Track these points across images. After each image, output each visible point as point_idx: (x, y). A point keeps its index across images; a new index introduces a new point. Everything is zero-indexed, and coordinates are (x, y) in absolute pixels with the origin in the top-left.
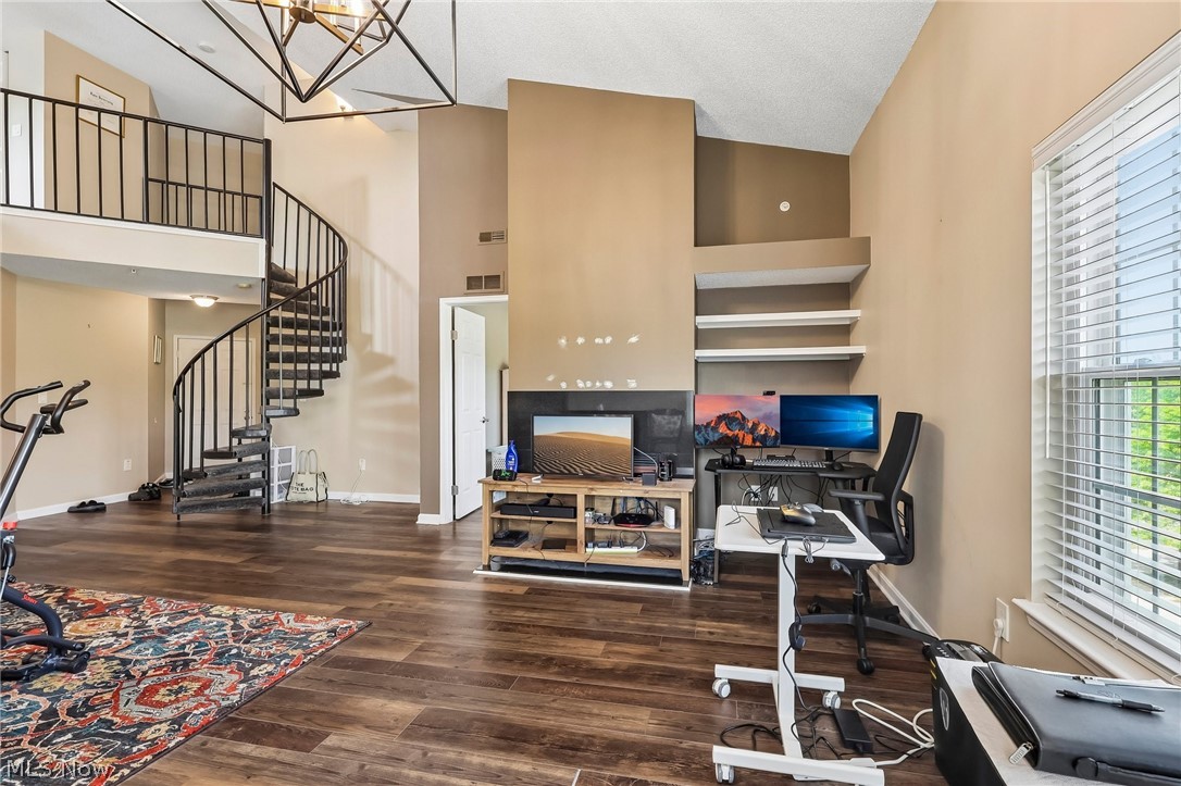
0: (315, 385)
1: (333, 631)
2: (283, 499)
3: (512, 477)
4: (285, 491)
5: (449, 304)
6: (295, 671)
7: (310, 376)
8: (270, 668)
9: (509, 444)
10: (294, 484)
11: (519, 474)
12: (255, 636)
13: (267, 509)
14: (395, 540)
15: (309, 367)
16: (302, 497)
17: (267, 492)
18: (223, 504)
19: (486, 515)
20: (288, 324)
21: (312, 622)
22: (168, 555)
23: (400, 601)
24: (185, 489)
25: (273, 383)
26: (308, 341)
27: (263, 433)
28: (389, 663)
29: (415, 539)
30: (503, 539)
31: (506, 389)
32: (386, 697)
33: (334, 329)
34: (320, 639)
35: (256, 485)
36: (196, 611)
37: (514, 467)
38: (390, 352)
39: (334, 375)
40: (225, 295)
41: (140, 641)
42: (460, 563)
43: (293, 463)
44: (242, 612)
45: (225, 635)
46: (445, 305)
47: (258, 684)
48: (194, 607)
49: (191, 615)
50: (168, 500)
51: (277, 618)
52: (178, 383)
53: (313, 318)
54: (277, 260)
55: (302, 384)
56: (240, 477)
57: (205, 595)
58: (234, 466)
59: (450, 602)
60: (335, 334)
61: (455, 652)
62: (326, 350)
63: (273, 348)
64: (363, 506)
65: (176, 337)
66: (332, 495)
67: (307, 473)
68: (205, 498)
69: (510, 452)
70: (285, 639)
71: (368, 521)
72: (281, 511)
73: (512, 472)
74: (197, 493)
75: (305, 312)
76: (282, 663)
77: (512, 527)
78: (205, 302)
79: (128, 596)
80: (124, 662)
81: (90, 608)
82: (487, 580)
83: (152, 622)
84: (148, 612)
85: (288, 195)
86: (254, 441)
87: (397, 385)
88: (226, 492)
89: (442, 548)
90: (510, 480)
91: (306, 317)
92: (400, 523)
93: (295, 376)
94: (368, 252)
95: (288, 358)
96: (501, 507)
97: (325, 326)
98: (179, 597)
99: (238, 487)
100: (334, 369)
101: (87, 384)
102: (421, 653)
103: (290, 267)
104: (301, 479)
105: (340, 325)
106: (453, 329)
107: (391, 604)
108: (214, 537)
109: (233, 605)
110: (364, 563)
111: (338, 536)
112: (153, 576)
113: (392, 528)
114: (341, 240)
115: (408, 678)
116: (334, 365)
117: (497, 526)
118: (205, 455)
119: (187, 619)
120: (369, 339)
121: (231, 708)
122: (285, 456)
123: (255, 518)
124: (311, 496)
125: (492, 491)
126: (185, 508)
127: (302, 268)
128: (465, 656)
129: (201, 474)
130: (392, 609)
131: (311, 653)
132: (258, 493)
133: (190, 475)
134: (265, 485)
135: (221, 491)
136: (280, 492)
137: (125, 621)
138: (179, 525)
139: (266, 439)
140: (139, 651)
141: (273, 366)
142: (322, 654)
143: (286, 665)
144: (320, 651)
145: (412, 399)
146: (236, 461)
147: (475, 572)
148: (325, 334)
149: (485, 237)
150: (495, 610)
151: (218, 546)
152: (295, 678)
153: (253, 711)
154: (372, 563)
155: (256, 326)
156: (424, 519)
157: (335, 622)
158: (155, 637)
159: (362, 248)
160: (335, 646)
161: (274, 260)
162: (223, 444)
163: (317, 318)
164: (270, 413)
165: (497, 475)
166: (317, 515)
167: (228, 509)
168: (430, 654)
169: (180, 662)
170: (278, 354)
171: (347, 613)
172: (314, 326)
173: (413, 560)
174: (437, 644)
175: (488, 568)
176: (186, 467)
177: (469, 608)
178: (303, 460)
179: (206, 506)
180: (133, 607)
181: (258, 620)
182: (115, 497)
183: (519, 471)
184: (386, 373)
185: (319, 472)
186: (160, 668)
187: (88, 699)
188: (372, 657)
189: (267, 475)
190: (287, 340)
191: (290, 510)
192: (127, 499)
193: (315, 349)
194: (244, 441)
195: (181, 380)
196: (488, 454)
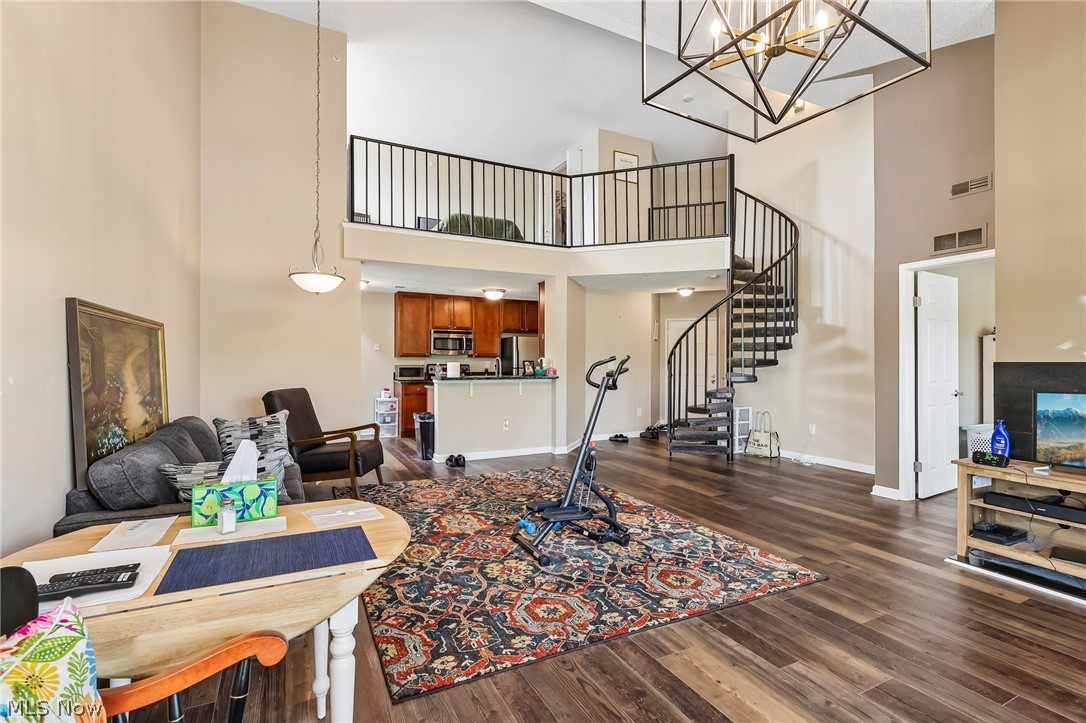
0: (770, 355)
1: (793, 573)
2: (742, 451)
3: (1002, 462)
4: (744, 444)
5: (910, 270)
6: (763, 597)
7: (766, 348)
8: (744, 587)
9: (996, 423)
10: (751, 440)
11: (1011, 461)
12: (730, 558)
13: (730, 457)
14: (849, 506)
15: (765, 340)
16: (757, 452)
17: (731, 443)
18: (699, 448)
19: (963, 501)
20: (748, 304)
21: (773, 560)
22: (665, 480)
23: (857, 567)
24: (676, 434)
25: (737, 355)
26: (764, 318)
27: (729, 395)
28: (850, 622)
29: (869, 509)
30: (988, 532)
31: (990, 359)
32: (848, 651)
33: (787, 305)
34: (782, 577)
35: (722, 437)
36: (687, 526)
37: (1004, 451)
38: (840, 323)
39: (787, 346)
40: (700, 285)
41: (656, 537)
42: (926, 546)
43: (750, 422)
44: (719, 536)
45: (708, 550)
46: (905, 272)
47: (736, 596)
48: (686, 522)
49: (685, 528)
50: (663, 440)
51: (745, 548)
52: (671, 356)
53: (769, 297)
54: (738, 253)
55: (760, 355)
56: (710, 429)
57: (692, 515)
58: (707, 420)
59: (915, 583)
60: (788, 310)
61: (926, 637)
62: (780, 324)
63: (737, 326)
64: (812, 468)
65: (666, 320)
66: (784, 454)
67: (762, 432)
68: (686, 442)
69: (997, 433)
70: (753, 568)
71: (819, 483)
72: (741, 461)
73: (1002, 457)
74: (683, 438)
75: (761, 292)
76: (752, 586)
77: (1000, 520)
78: (686, 293)
79: (646, 504)
80: (648, 548)
81: (627, 506)
82: (963, 572)
83: (661, 526)
84: (658, 518)
85: (747, 195)
86: (722, 401)
87: (849, 355)
88: (702, 439)
89: (902, 524)
90: (999, 465)
91: (762, 297)
92: (853, 491)
93: (754, 348)
94: (818, 230)
95: (749, 333)
96: (986, 495)
97: (779, 304)
98: (676, 513)
99: (709, 436)
100: (787, 341)
101: (629, 357)
102: (883, 623)
103: (749, 256)
104: (757, 436)
105: (793, 301)
106: (916, 295)
107: (848, 567)
108: (692, 472)
109: (712, 529)
110: (818, 521)
111: (791, 491)
112: (659, 493)
113: (845, 494)
114: (792, 224)
115: (868, 642)
116: (787, 338)
117: (978, 517)
118: (689, 409)
119: (682, 530)
120: (820, 312)
121: (717, 606)
122: (744, 415)
123: (721, 463)
124: (765, 452)
125: (972, 475)
126: (674, 448)
127: (758, 255)
128: (940, 646)
129: (685, 424)
130: (848, 571)
131: (774, 587)
132: (723, 443)
133: (678, 424)
134: (729, 436)
135: (699, 438)
136: (740, 445)
137: (646, 521)
138: (671, 459)
139: (730, 400)
140: (655, 544)
141: (736, 340)
142: (784, 591)
143: (755, 589)
144: (783, 587)
145: (867, 368)
146: (707, 416)
147: (947, 560)
148: (779, 310)
149: (960, 189)
150: (979, 610)
151: (697, 480)
152: (763, 602)
153: (732, 615)
154: (827, 524)
155: (723, 308)
156: (879, 491)
157: (794, 567)
158: (664, 537)
159: (812, 227)
160: (795, 588)
161: (736, 253)
162: (701, 402)
163: (773, 297)
164: (734, 379)
165: (979, 458)
166: (771, 469)
167: (703, 452)
168: (895, 629)
169: (679, 560)
170: (740, 330)
171: (805, 562)
172: (769, 304)
173: (869, 530)
174: (902, 622)
175: (967, 560)
176: (676, 417)
177: (941, 597)
178: (759, 421)
179: (689, 448)
180: (649, 513)
181: (731, 546)
182: (633, 434)
183: (1012, 456)
184: (838, 342)
185: (773, 431)
186: (669, 560)
187: (631, 566)
188: (831, 609)
189: (731, 429)
190: (748, 318)
191: (751, 461)
192: (638, 436)
193: (771, 325)
194: (714, 401)
195: (673, 352)
196: (963, 432)
